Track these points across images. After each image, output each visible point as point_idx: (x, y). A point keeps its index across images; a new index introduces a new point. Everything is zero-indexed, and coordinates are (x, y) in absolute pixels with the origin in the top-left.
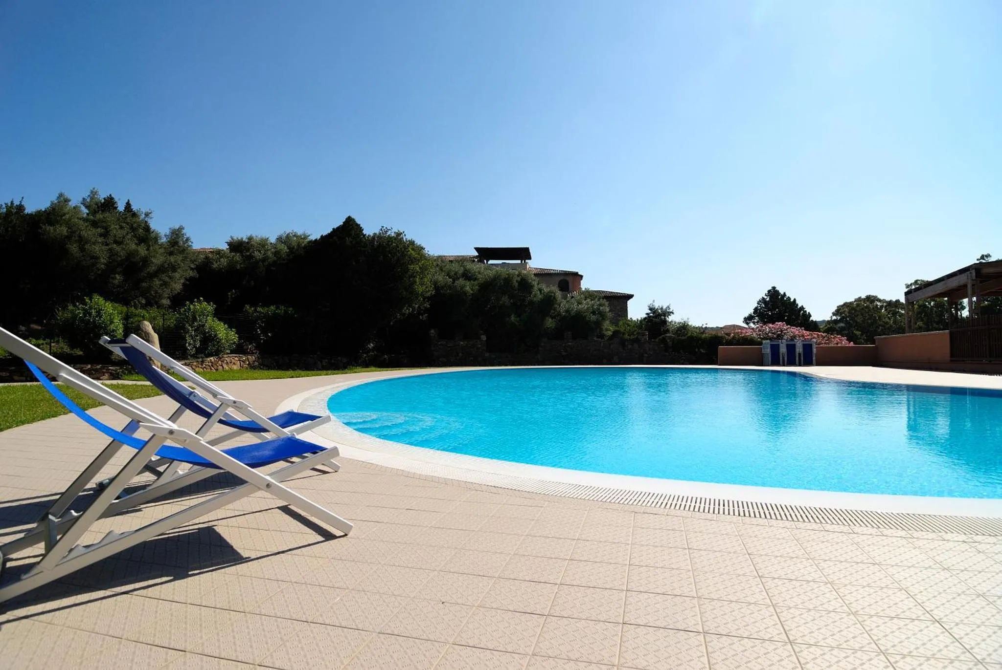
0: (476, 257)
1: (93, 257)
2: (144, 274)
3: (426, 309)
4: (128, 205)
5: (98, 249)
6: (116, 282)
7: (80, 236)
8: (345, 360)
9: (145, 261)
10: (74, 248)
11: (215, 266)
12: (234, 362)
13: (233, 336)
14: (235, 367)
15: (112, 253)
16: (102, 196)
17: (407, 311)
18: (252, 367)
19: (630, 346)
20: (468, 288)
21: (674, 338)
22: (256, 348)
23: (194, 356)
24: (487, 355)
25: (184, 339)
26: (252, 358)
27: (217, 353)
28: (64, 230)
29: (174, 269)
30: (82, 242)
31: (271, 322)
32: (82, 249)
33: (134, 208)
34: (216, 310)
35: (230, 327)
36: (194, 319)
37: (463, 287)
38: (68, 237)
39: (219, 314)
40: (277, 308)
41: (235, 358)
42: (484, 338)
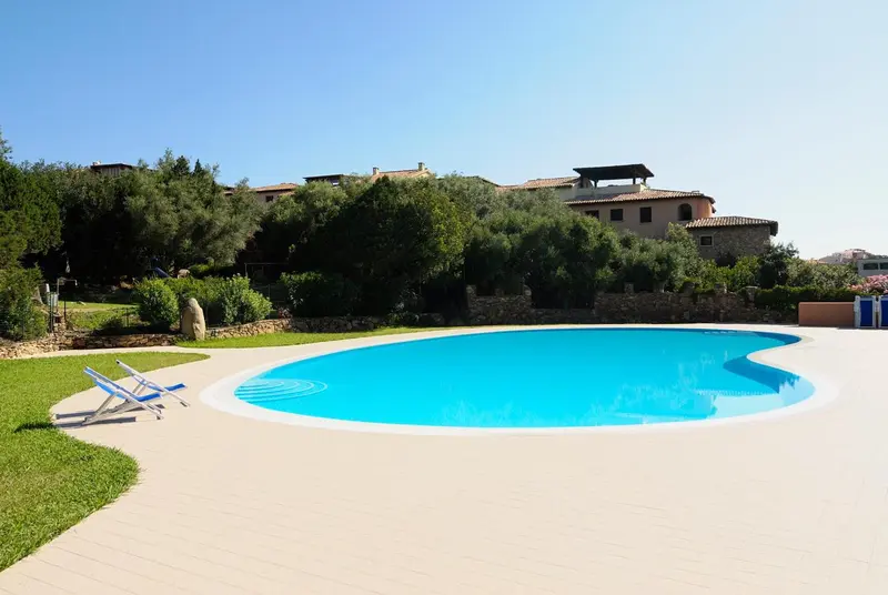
0: (575, 181)
1: (166, 225)
2: (208, 237)
3: (461, 267)
4: (198, 164)
5: (171, 218)
6: (186, 246)
7: (156, 206)
8: (376, 320)
9: (210, 224)
10: (151, 219)
11: (279, 218)
12: (269, 327)
13: (268, 304)
14: (270, 331)
15: (182, 220)
16: (176, 157)
17: (439, 268)
18: (287, 330)
19: (703, 301)
20: (506, 243)
21: (758, 291)
22: (290, 312)
23: (233, 324)
24: (533, 311)
25: (224, 309)
26: (285, 322)
27: (252, 320)
28: (142, 202)
29: (236, 230)
30: (158, 212)
31: (303, 288)
32: (157, 218)
33: (203, 166)
34: (251, 282)
35: (265, 296)
36: (232, 293)
37: (500, 241)
38: (146, 208)
39: (255, 285)
40: (309, 275)
41: (270, 323)
42: (529, 293)
